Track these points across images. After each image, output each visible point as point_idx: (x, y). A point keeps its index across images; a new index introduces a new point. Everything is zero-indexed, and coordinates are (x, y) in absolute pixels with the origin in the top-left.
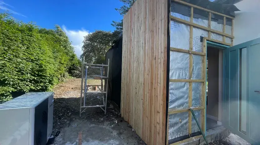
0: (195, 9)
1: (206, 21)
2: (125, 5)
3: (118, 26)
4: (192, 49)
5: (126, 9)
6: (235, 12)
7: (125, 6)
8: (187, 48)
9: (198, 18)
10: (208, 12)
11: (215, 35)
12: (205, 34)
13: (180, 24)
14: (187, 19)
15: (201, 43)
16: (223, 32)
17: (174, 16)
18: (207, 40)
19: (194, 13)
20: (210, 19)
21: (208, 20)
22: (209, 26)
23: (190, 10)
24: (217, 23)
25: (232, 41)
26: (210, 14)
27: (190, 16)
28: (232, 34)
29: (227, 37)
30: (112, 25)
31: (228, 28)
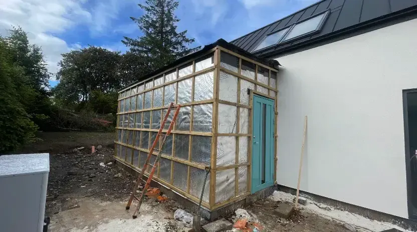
0: (243, 60)
1: (253, 73)
2: (149, 15)
3: (135, 45)
4: (239, 102)
5: (150, 21)
6: (279, 66)
7: (148, 17)
8: (234, 101)
9: (245, 70)
10: (255, 65)
11: (261, 87)
12: (252, 87)
13: (228, 75)
14: (235, 70)
15: (248, 95)
16: (269, 85)
17: (223, 66)
18: (254, 93)
19: (242, 64)
20: (257, 71)
21: (255, 72)
22: (256, 78)
23: (239, 61)
24: (262, 75)
25: (276, 94)
26: (257, 67)
27: (238, 67)
28: (276, 88)
29: (272, 90)
30: (123, 42)
31: (272, 80)
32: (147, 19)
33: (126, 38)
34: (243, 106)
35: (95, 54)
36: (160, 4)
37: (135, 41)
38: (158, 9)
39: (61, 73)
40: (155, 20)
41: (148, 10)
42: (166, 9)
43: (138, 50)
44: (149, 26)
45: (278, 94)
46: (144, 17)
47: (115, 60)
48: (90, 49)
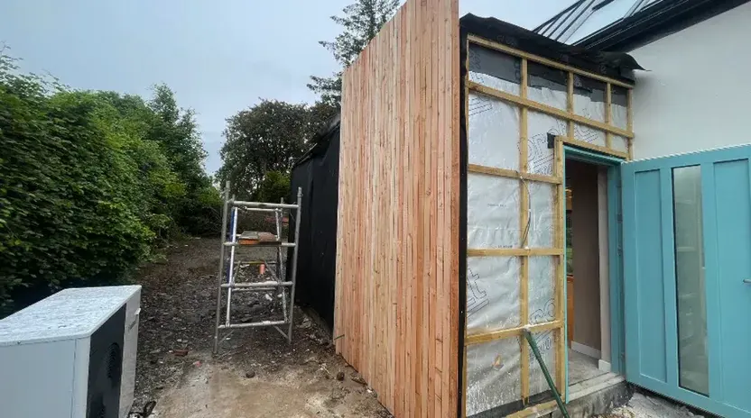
1: (561, 95)
2: (349, 32)
3: (329, 89)
4: (526, 168)
6: (636, 71)
7: (347, 35)
8: (513, 166)
9: (540, 87)
10: (566, 72)
11: (585, 129)
12: (559, 129)
13: (494, 104)
14: (511, 89)
15: (550, 151)
16: (607, 122)
17: (478, 82)
18: (565, 144)
19: (529, 72)
20: (571, 88)
21: (567, 91)
22: (569, 106)
23: (520, 68)
24: (588, 99)
25: (629, 145)
26: (571, 76)
27: (519, 81)
28: (629, 127)
29: (616, 135)
30: (310, 86)
31: (617, 111)
32: (346, 40)
33: (314, 78)
34: (536, 181)
35: (270, 112)
36: (368, 9)
37: (330, 81)
38: (365, 18)
39: (227, 148)
40: (360, 38)
41: (348, 24)
42: (378, 16)
43: (334, 97)
44: (351, 53)
45: (634, 143)
46: (342, 36)
47: (299, 119)
48: (262, 105)
